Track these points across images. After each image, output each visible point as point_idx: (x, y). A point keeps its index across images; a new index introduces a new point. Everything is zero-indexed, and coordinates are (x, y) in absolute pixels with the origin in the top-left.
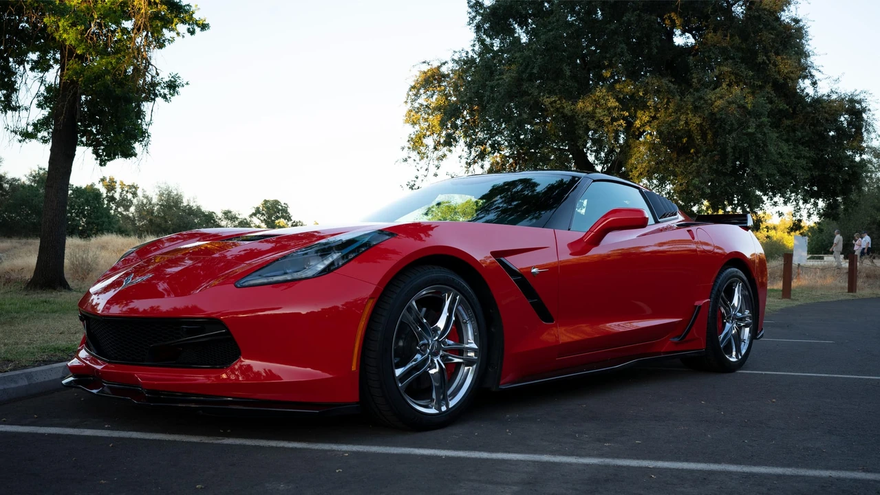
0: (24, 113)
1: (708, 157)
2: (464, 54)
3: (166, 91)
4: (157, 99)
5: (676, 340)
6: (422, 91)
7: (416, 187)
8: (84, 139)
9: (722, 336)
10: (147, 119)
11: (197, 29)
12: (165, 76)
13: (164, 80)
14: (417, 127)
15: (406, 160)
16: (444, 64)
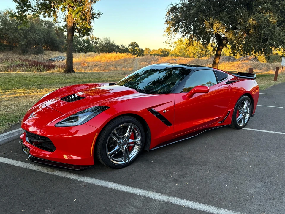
0: (60, 24)
1: (255, 36)
2: (184, 1)
3: (97, 16)
4: (94, 19)
5: (220, 123)
6: (171, 13)
7: (168, 43)
8: (76, 31)
9: (238, 119)
10: (92, 24)
12: (96, 12)
13: (96, 13)
14: (169, 25)
15: (165, 35)
16: (177, 5)
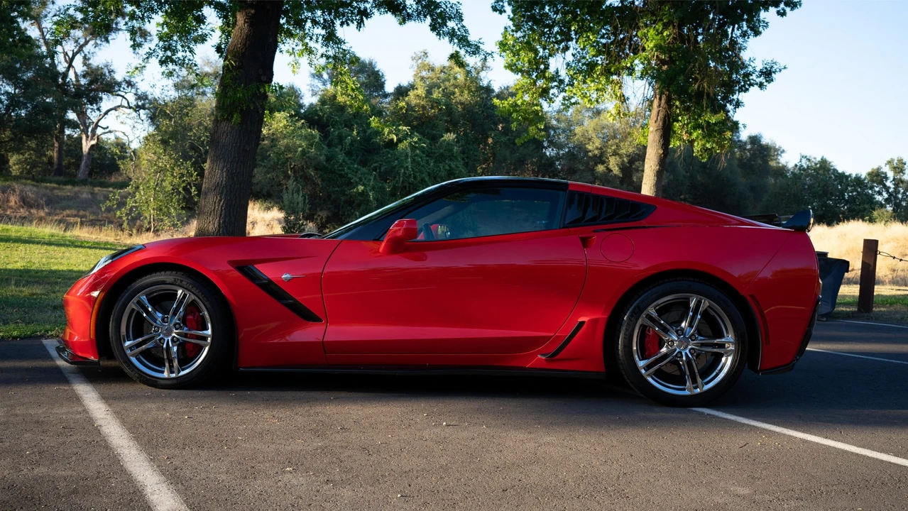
4: (752, 89)
5: (543, 356)
11: (788, 9)
13: (758, 69)
